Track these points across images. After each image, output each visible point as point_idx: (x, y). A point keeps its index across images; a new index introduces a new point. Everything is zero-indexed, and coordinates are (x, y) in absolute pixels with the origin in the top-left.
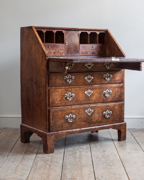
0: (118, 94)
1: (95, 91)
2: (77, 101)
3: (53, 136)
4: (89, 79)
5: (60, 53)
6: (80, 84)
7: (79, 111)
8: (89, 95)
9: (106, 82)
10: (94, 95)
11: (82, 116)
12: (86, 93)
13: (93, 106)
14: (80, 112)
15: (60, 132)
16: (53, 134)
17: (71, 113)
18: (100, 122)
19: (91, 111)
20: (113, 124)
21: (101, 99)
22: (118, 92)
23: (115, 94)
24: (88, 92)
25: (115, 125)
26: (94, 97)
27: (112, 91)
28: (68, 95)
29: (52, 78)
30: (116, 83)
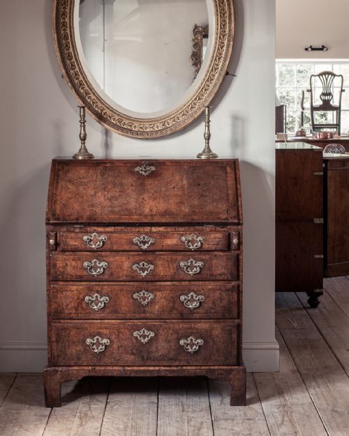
0: (221, 305)
1: (159, 293)
2: (116, 311)
3: (59, 375)
4: (144, 270)
6: (121, 279)
7: (119, 333)
8: (144, 301)
9: (188, 278)
10: (158, 302)
11: (126, 344)
12: (135, 296)
13: (154, 325)
14: (121, 334)
15: (73, 368)
16: (57, 371)
17: (99, 334)
18: (171, 359)
19: (147, 334)
20: (208, 367)
21: (175, 312)
22: (221, 299)
23: (213, 303)
24: (142, 295)
25: (214, 370)
26: (157, 307)
27: (205, 297)
28: (93, 298)
29: (56, 265)
30: (216, 280)
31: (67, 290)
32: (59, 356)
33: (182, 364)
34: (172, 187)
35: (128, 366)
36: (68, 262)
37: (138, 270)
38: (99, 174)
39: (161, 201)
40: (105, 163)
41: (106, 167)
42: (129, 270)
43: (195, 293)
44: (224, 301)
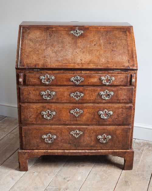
1: (85, 110)
2: (60, 120)
3: (27, 155)
4: (77, 96)
6: (63, 102)
7: (61, 132)
8: (77, 114)
9: (104, 101)
10: (85, 115)
11: (66, 138)
12: (72, 112)
13: (82, 128)
14: (63, 133)
15: (35, 151)
16: (26, 152)
17: (50, 133)
18: (92, 146)
19: (78, 133)
20: (112, 151)
21: (95, 120)
22: (122, 114)
23: (117, 115)
24: (76, 111)
25: (116, 152)
26: (84, 118)
27: (113, 112)
28: (46, 112)
29: (23, 93)
30: (120, 103)
31: (30, 108)
32: (26, 145)
33: (98, 149)
34: (94, 44)
35: (67, 150)
36: (31, 92)
37: (74, 96)
38: (48, 35)
39: (88, 54)
40: (52, 28)
41: (53, 31)
42: (68, 96)
43: (107, 110)
44: (124, 115)
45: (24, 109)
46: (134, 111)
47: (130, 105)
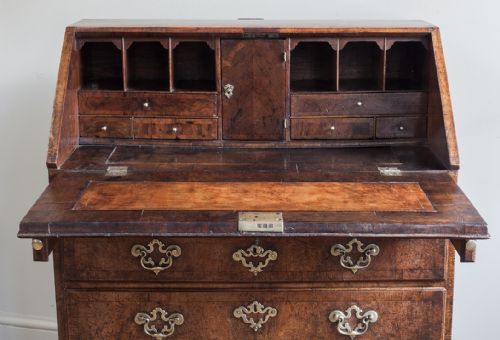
1: (285, 307)
4: (256, 261)
5: (194, 128)
8: (257, 321)
9: (346, 276)
10: (284, 324)
12: (238, 313)
22: (410, 317)
23: (393, 324)
24: (252, 310)
26: (281, 334)
27: (380, 315)
28: (152, 316)
29: (74, 251)
30: (400, 281)
31: (97, 301)
37: (244, 260)
43: (358, 305)
44: (416, 322)
45: (76, 304)
46: (451, 309)
47: (436, 288)
